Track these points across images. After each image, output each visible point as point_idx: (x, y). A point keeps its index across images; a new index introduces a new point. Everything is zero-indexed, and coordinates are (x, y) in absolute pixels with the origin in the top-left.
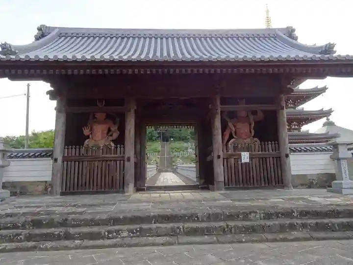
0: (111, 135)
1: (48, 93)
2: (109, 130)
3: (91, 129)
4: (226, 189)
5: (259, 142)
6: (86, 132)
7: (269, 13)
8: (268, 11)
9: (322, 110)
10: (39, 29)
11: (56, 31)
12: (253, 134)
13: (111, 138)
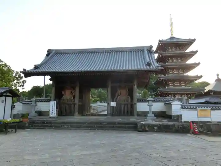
0: (72, 94)
1: (49, 79)
2: (72, 92)
3: (65, 93)
4: (111, 116)
5: (130, 97)
6: (63, 93)
7: (172, 20)
8: (171, 19)
9: (197, 75)
10: (48, 51)
11: (54, 51)
12: (127, 94)
13: (72, 95)
